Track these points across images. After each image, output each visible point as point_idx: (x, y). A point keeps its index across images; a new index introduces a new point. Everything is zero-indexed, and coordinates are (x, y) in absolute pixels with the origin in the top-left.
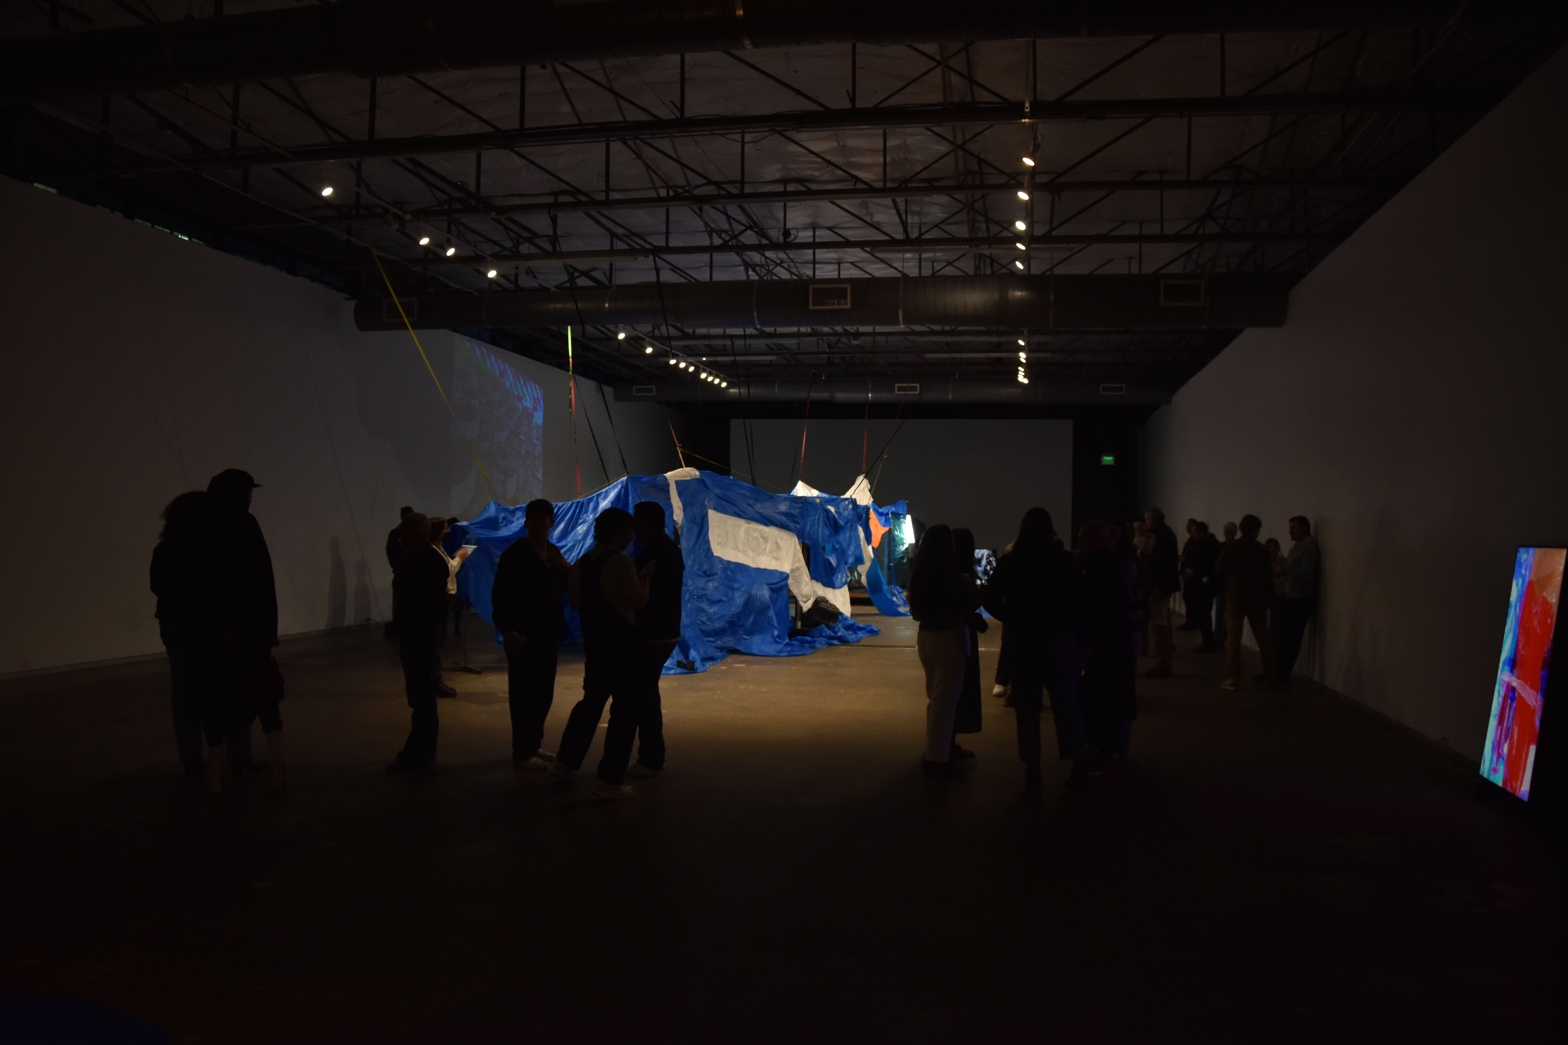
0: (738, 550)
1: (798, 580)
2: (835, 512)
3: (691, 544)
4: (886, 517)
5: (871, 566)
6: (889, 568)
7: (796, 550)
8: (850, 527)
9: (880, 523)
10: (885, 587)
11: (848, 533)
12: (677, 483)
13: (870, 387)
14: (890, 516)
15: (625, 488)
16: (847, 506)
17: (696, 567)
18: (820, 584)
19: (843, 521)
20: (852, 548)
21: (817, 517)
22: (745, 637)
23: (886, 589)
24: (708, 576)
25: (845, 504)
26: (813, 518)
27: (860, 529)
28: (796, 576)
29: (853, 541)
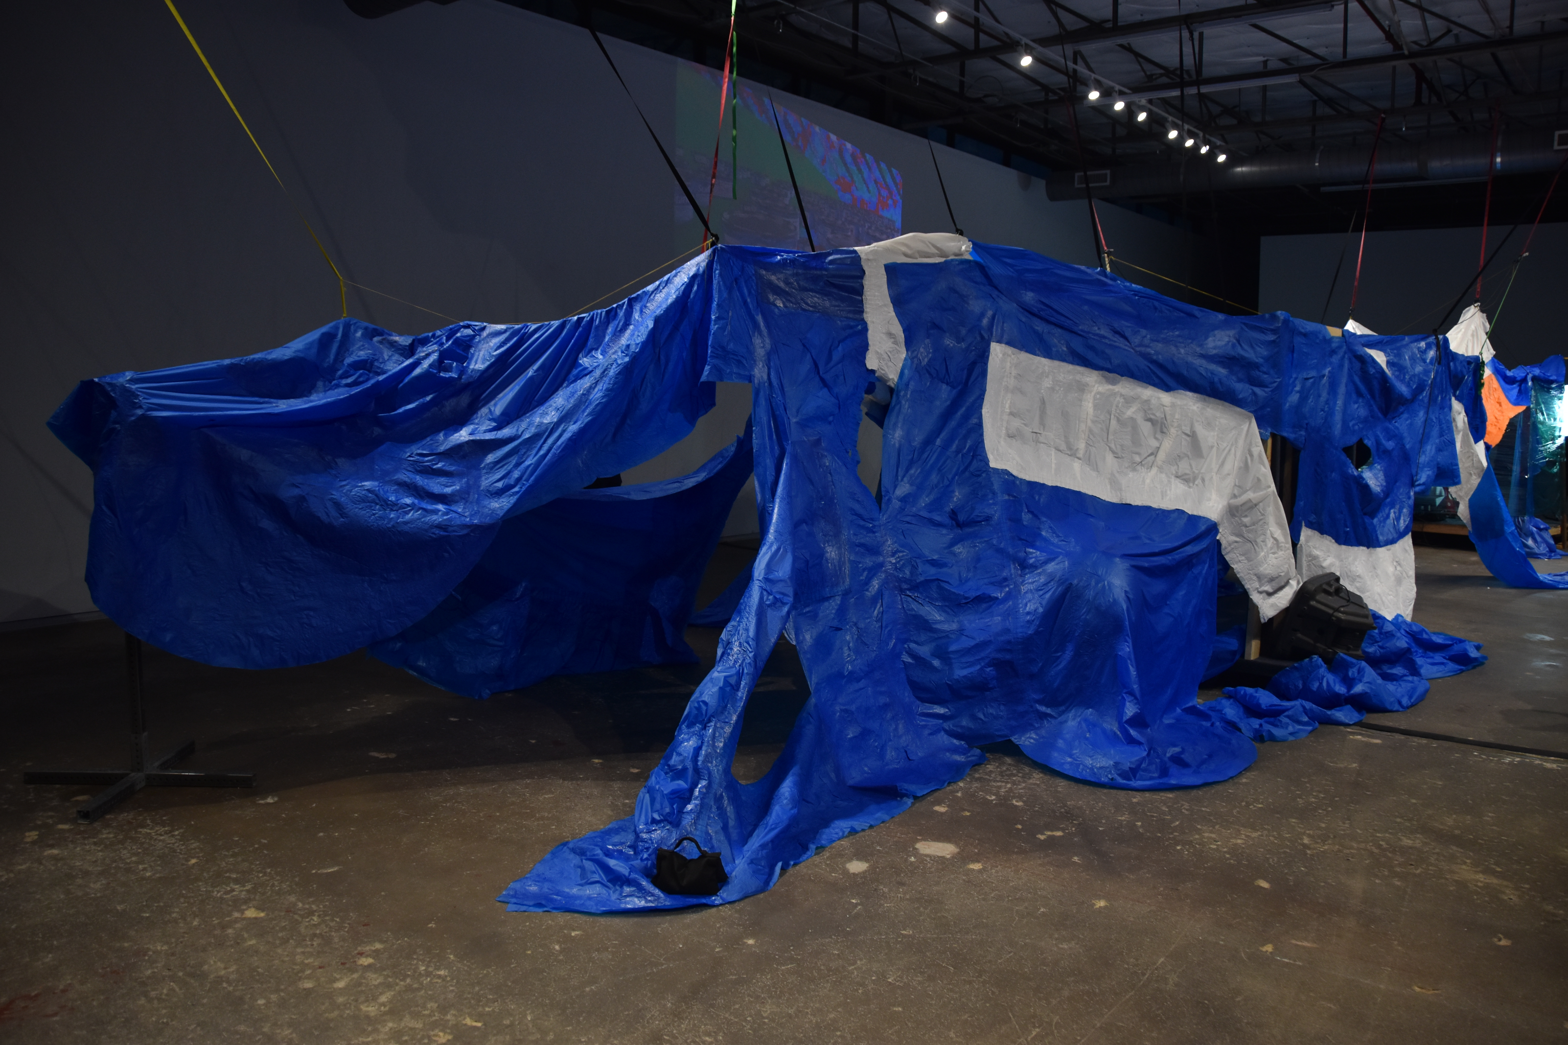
0: (1072, 453)
1: (1251, 536)
2: (1388, 362)
3: (918, 439)
4: (1520, 386)
5: (1480, 484)
6: (1522, 483)
7: (1251, 455)
8: (1426, 400)
9: (1507, 397)
10: (1510, 529)
11: (1421, 414)
12: (893, 271)
13: (1499, 143)
14: (1530, 383)
15: (703, 279)
16: (1424, 352)
17: (924, 500)
18: (1330, 538)
19: (1408, 385)
20: (1430, 449)
21: (1326, 371)
22: (1043, 709)
23: (1512, 533)
24: (960, 525)
25: (1419, 348)
26: (1313, 373)
27: (1457, 407)
28: (1246, 526)
29: (1435, 432)
